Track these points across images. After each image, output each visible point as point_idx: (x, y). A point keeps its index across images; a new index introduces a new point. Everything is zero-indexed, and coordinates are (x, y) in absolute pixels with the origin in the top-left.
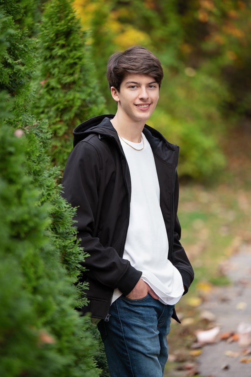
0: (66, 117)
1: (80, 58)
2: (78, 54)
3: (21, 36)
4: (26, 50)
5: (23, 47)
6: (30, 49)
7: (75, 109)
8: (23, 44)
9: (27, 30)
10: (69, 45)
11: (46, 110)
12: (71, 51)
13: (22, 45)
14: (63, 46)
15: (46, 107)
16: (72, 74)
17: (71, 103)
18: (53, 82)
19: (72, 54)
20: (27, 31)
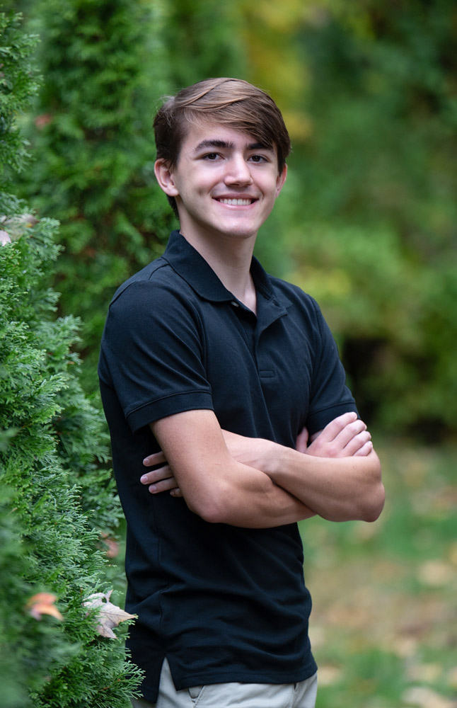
0: (92, 208)
1: (132, 72)
2: (130, 61)
3: (6, 28)
4: (15, 57)
5: (9, 52)
6: (23, 56)
7: (114, 191)
8: (8, 46)
9: (20, 16)
10: (108, 38)
11: (46, 188)
12: (112, 51)
13: (8, 48)
14: (94, 40)
15: (46, 181)
16: (110, 108)
17: (105, 175)
18: (66, 125)
19: (113, 60)
20: (20, 18)
